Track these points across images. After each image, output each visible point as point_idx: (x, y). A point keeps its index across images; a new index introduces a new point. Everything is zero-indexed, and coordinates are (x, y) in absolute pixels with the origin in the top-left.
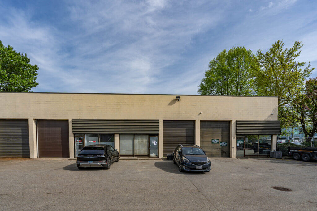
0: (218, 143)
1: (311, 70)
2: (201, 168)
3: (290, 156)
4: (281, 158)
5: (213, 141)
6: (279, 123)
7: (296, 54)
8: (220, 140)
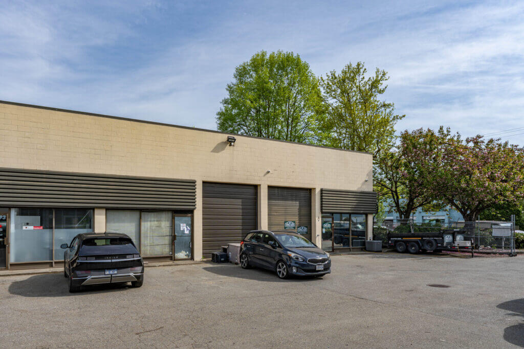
0: (294, 228)
1: (402, 117)
2: (323, 269)
3: (391, 246)
4: (381, 251)
5: (287, 225)
6: (375, 195)
7: (382, 90)
8: (297, 222)
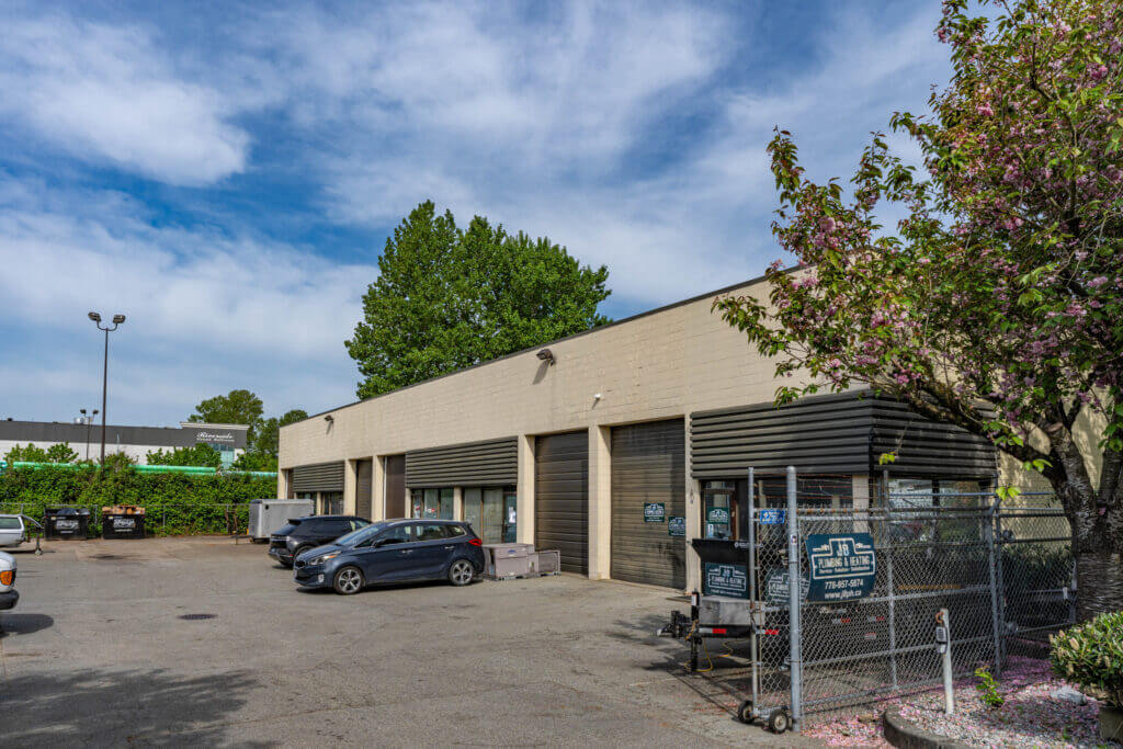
0: (663, 519)
5: (649, 512)
8: (668, 504)
